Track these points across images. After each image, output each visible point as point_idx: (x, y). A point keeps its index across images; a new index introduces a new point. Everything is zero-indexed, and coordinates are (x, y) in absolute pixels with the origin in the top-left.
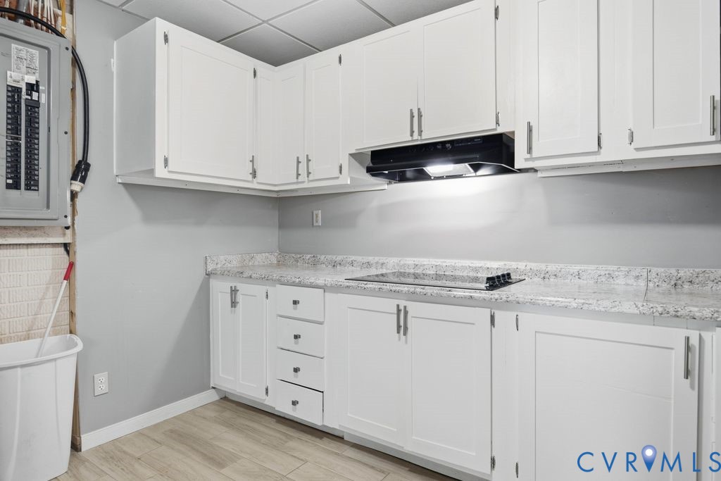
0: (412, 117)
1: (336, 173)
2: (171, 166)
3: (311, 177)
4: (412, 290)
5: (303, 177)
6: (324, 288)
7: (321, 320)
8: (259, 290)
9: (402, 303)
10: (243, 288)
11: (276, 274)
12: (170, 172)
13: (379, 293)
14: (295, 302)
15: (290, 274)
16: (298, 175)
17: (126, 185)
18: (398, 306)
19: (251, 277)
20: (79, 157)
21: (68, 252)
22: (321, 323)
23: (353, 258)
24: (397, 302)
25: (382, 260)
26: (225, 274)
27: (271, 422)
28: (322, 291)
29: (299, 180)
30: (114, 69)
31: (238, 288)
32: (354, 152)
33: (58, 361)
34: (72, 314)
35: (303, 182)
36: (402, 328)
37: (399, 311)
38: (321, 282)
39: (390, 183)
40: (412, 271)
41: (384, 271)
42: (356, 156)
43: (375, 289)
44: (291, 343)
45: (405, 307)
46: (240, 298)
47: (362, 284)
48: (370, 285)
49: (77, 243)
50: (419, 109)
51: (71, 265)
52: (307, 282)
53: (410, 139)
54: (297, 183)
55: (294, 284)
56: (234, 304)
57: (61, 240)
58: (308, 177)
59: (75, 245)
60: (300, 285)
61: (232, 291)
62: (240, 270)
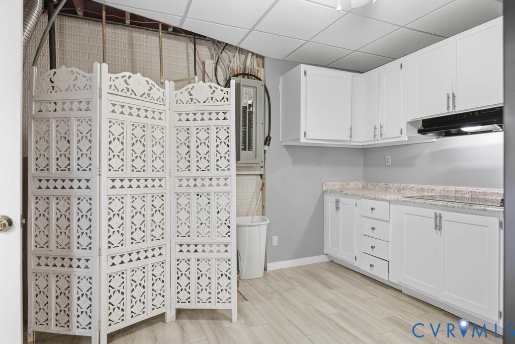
0: (448, 98)
1: (398, 134)
2: (308, 137)
3: (383, 137)
4: (445, 204)
5: (378, 137)
6: (390, 201)
7: (388, 220)
8: (351, 201)
9: (438, 212)
10: (343, 200)
11: (361, 193)
12: (307, 139)
13: (424, 205)
14: (372, 209)
15: (369, 194)
16: (375, 136)
17: (285, 146)
18: (436, 213)
19: (347, 194)
20: (267, 135)
21: (262, 178)
22: (388, 222)
23: (412, 185)
24: (435, 211)
25: (433, 187)
26: (332, 192)
27: (359, 277)
28: (388, 203)
29: (376, 139)
30: (281, 90)
31: (340, 200)
32: (410, 121)
33: (261, 226)
34: (263, 207)
35: (378, 140)
36: (438, 227)
37: (436, 216)
38: (388, 198)
39: (438, 137)
40: (454, 195)
41: (433, 194)
42: (412, 123)
43: (421, 203)
44: (370, 232)
45: (440, 214)
46: (341, 205)
47: (413, 200)
48: (418, 201)
49: (266, 174)
50: (453, 93)
51: (263, 184)
52: (380, 198)
53: (447, 111)
54: (375, 140)
55: (371, 199)
56: (337, 208)
57: (259, 173)
58: (381, 137)
59: (265, 175)
60: (375, 199)
61: (336, 201)
62: (341, 190)
